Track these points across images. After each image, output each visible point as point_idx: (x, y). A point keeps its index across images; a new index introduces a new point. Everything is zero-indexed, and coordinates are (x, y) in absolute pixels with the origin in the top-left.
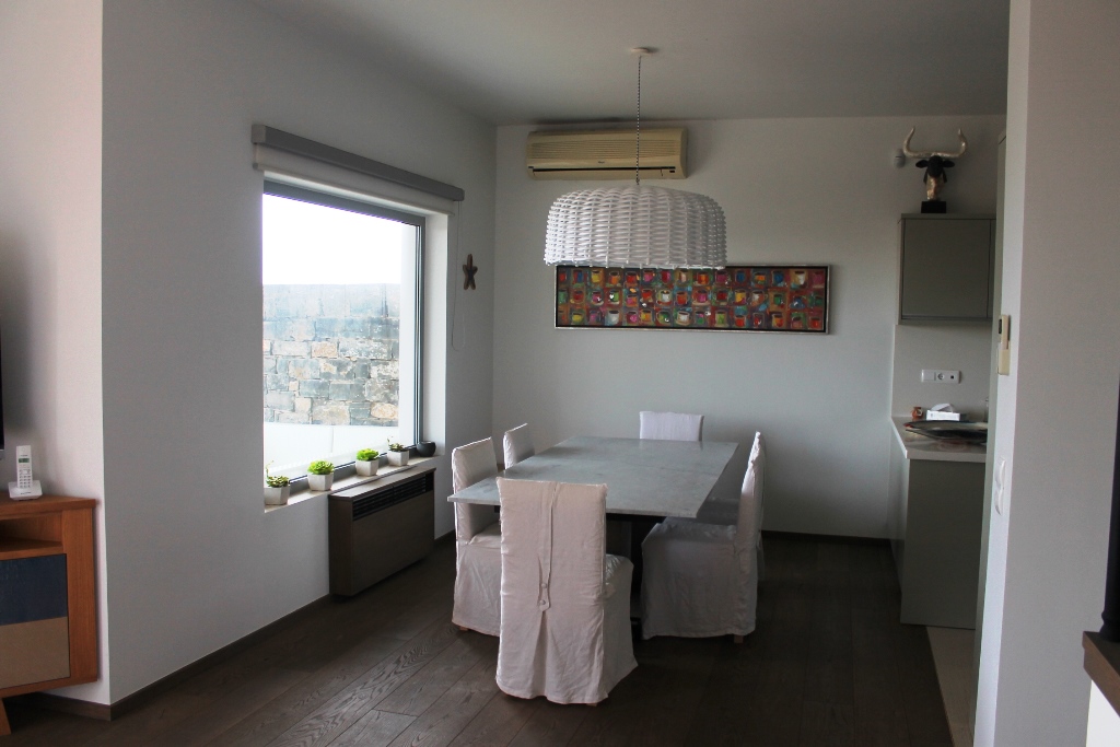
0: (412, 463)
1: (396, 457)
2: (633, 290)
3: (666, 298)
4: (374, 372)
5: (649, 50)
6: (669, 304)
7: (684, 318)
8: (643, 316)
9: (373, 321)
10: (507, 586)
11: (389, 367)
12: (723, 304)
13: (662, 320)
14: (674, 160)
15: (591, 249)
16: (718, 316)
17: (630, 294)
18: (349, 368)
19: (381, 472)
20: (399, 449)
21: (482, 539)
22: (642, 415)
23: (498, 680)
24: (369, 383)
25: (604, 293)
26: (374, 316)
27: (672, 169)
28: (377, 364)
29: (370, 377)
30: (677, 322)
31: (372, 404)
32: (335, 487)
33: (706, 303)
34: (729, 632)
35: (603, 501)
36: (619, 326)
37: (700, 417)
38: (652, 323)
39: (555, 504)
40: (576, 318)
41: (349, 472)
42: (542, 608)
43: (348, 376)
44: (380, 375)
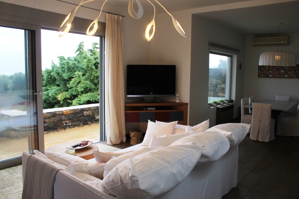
0: (229, 103)
1: (226, 102)
2: (275, 70)
3: (283, 72)
4: (218, 86)
5: (281, 24)
6: (283, 73)
7: (286, 76)
8: (277, 75)
9: (219, 76)
10: (253, 121)
11: (222, 85)
12: (296, 73)
13: (281, 76)
14: (286, 42)
15: (269, 63)
16: (294, 76)
17: (274, 71)
18: (213, 85)
19: (224, 104)
20: (227, 100)
21: (246, 115)
22: (276, 96)
23: (250, 138)
24: (217, 88)
25: (269, 71)
26: (219, 75)
27: (285, 44)
28: (219, 85)
29: (217, 87)
30: (285, 77)
31: (218, 93)
32: (218, 106)
33: (292, 73)
34: (294, 135)
35: (271, 107)
36: (272, 77)
37: (289, 97)
38: (279, 77)
39: (262, 107)
40: (262, 76)
41: (219, 104)
42: (259, 125)
43: (213, 87)
44: (220, 87)
